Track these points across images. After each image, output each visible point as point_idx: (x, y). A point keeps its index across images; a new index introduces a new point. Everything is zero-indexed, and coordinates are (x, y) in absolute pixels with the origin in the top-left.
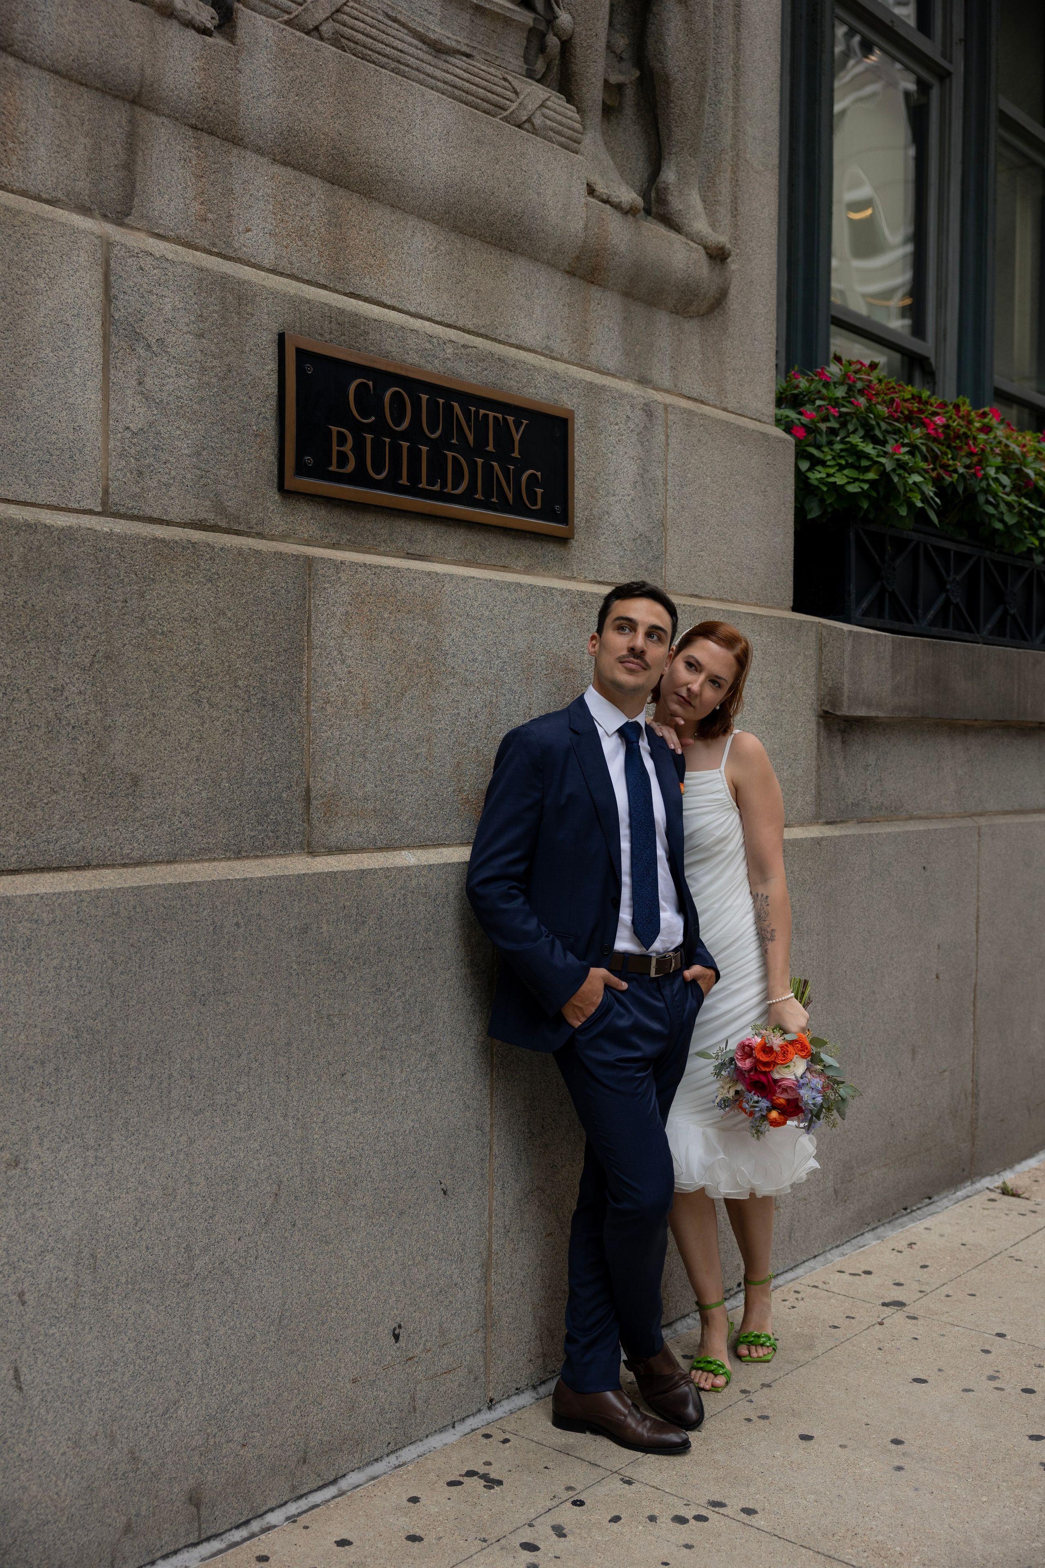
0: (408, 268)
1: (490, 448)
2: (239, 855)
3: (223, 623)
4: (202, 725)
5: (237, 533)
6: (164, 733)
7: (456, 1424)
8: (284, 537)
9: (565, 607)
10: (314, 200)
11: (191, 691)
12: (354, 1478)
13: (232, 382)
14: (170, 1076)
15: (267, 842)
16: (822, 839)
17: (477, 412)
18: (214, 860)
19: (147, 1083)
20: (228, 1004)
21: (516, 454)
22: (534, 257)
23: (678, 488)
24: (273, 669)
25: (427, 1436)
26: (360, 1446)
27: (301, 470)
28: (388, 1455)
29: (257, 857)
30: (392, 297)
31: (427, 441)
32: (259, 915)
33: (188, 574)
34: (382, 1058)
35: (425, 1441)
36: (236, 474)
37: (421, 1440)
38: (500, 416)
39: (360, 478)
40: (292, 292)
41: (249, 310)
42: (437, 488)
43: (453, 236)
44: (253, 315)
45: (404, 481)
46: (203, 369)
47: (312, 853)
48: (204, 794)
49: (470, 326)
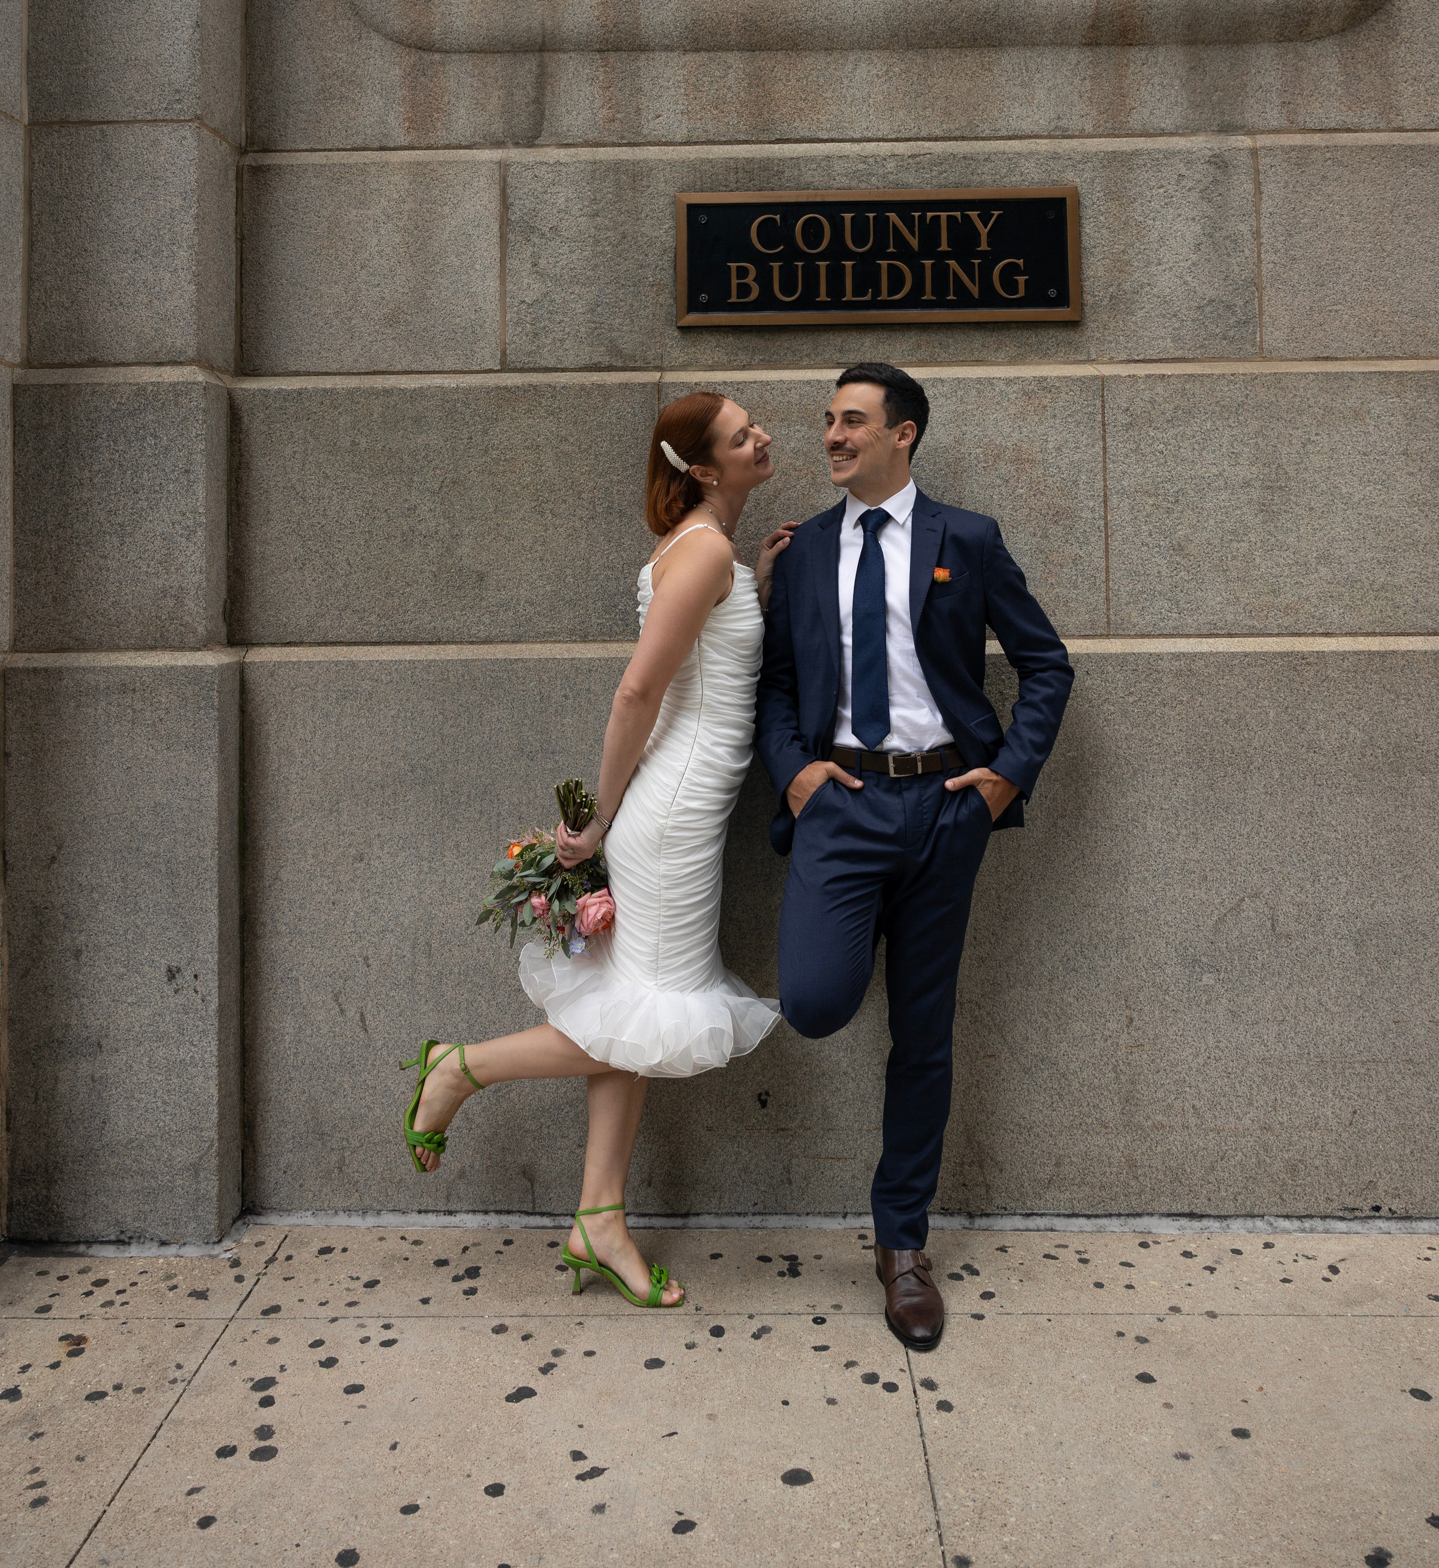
0: (849, 99)
1: (944, 247)
2: (585, 639)
3: (566, 447)
4: (545, 531)
5: (634, 369)
6: (508, 539)
7: (849, 1216)
8: (684, 367)
10: (731, 70)
11: (533, 504)
13: (627, 246)
14: (499, 814)
17: (922, 218)
18: (559, 642)
19: (477, 816)
20: (557, 762)
21: (984, 246)
24: (619, 482)
25: (808, 1214)
26: (718, 1194)
27: (693, 306)
28: (754, 1214)
29: (604, 641)
30: (831, 129)
31: (850, 255)
32: (589, 690)
33: (529, 411)
35: (803, 1218)
36: (632, 321)
37: (799, 1215)
38: (958, 214)
39: (766, 302)
40: (692, 157)
41: (644, 183)
42: (868, 297)
43: (910, 54)
44: (648, 187)
45: (823, 297)
46: (596, 242)
48: (548, 588)
49: (938, 132)
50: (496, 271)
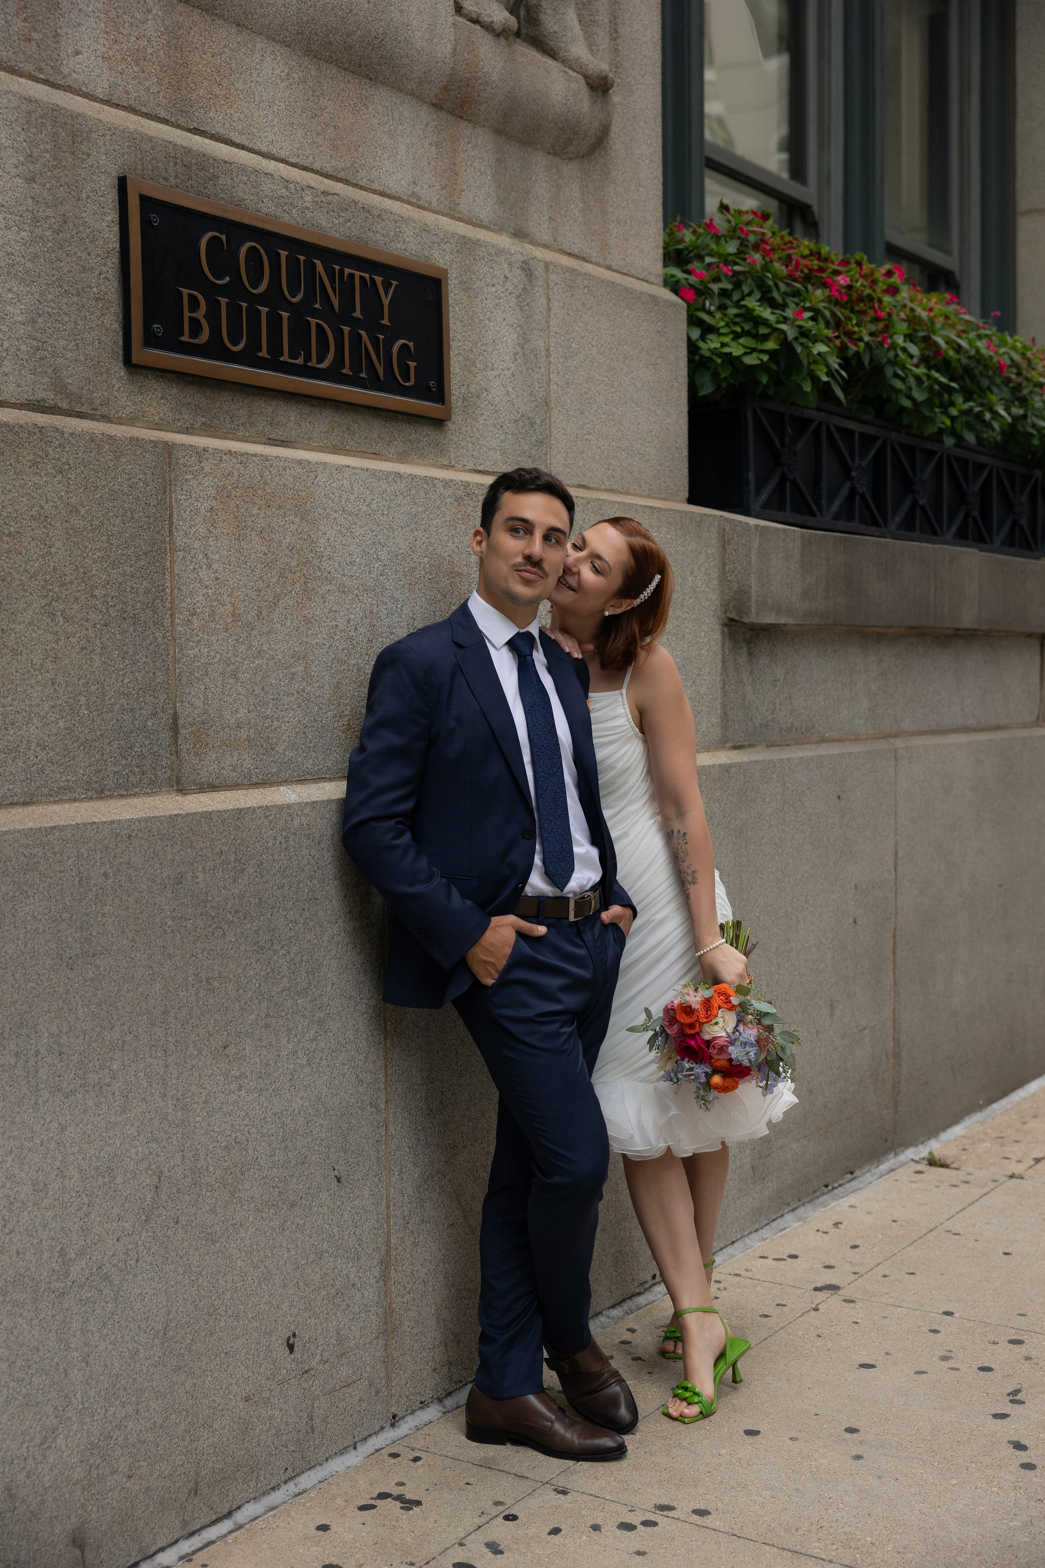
0: (257, 99)
1: (357, 314)
2: (102, 794)
3: (76, 522)
4: (57, 641)
5: (80, 415)
6: (15, 653)
7: (358, 1445)
8: (131, 421)
9: (448, 500)
10: (150, 17)
11: (43, 602)
12: (249, 1510)
13: (68, 236)
14: (37, 1053)
15: (132, 778)
16: (731, 765)
17: (342, 272)
18: (75, 800)
19: (13, 1061)
20: (98, 967)
21: (385, 321)
22: (397, 88)
23: (561, 360)
24: (133, 576)
25: (327, 1460)
26: (255, 1475)
27: (150, 340)
28: (285, 1483)
29: (122, 796)
30: (241, 133)
31: (288, 306)
32: (129, 863)
33: (35, 464)
34: (267, 1026)
35: (325, 1465)
36: (77, 345)
37: (321, 1465)
38: (367, 276)
39: (217, 348)
40: (132, 127)
41: (84, 149)
42: (300, 361)
43: (306, 61)
44: (88, 155)
45: (264, 354)
46: (36, 220)
47: (182, 791)
48: (61, 724)
49: (329, 169)
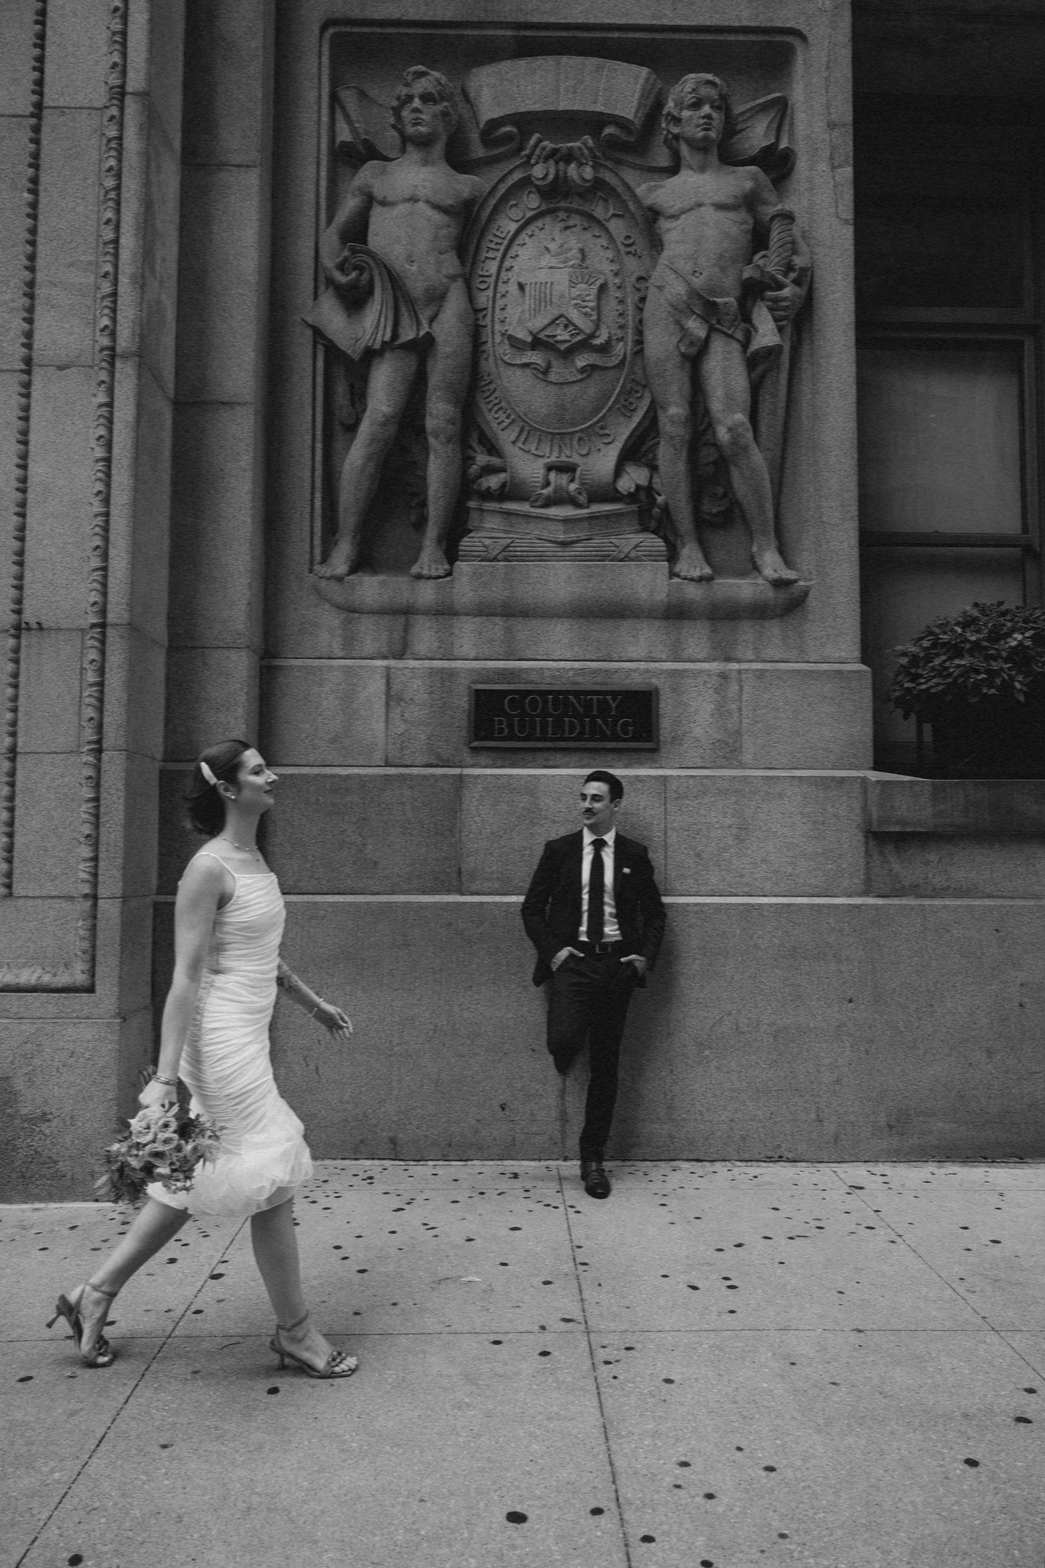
0: (553, 641)
1: (595, 712)
2: (424, 893)
5: (447, 767)
6: (389, 846)
8: (472, 766)
10: (497, 626)
11: (400, 830)
12: (475, 1162)
13: (446, 708)
14: (383, 974)
15: (438, 889)
17: (585, 699)
18: (413, 894)
21: (613, 713)
23: (751, 712)
24: (442, 820)
27: (479, 739)
29: (433, 894)
30: (544, 655)
31: (553, 716)
32: (426, 916)
36: (448, 744)
38: (602, 697)
39: (512, 737)
40: (477, 666)
41: (455, 679)
42: (559, 736)
43: (581, 620)
44: (457, 681)
45: (538, 734)
47: (462, 894)
48: (407, 869)
50: (383, 719)
